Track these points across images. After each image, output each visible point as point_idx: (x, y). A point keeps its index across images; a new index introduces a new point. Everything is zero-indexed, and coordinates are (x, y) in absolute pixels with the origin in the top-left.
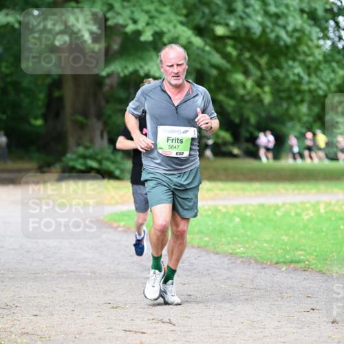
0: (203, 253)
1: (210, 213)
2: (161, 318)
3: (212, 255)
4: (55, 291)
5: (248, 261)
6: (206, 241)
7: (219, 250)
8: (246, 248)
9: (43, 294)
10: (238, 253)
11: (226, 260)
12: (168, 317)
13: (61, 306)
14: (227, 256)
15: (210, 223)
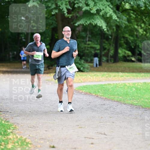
0: (119, 104)
1: (122, 86)
2: (101, 132)
3: (123, 105)
4: (55, 120)
5: (139, 107)
6: (120, 98)
7: (126, 102)
8: (138, 101)
9: (49, 122)
10: (134, 104)
11: (129, 107)
12: (104, 132)
13: (57, 127)
14: (130, 105)
15: (122, 91)
